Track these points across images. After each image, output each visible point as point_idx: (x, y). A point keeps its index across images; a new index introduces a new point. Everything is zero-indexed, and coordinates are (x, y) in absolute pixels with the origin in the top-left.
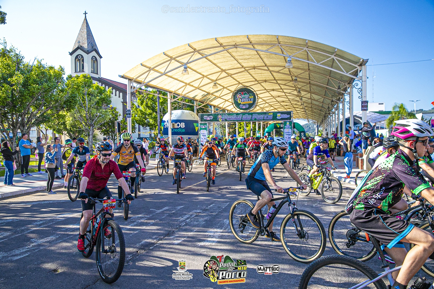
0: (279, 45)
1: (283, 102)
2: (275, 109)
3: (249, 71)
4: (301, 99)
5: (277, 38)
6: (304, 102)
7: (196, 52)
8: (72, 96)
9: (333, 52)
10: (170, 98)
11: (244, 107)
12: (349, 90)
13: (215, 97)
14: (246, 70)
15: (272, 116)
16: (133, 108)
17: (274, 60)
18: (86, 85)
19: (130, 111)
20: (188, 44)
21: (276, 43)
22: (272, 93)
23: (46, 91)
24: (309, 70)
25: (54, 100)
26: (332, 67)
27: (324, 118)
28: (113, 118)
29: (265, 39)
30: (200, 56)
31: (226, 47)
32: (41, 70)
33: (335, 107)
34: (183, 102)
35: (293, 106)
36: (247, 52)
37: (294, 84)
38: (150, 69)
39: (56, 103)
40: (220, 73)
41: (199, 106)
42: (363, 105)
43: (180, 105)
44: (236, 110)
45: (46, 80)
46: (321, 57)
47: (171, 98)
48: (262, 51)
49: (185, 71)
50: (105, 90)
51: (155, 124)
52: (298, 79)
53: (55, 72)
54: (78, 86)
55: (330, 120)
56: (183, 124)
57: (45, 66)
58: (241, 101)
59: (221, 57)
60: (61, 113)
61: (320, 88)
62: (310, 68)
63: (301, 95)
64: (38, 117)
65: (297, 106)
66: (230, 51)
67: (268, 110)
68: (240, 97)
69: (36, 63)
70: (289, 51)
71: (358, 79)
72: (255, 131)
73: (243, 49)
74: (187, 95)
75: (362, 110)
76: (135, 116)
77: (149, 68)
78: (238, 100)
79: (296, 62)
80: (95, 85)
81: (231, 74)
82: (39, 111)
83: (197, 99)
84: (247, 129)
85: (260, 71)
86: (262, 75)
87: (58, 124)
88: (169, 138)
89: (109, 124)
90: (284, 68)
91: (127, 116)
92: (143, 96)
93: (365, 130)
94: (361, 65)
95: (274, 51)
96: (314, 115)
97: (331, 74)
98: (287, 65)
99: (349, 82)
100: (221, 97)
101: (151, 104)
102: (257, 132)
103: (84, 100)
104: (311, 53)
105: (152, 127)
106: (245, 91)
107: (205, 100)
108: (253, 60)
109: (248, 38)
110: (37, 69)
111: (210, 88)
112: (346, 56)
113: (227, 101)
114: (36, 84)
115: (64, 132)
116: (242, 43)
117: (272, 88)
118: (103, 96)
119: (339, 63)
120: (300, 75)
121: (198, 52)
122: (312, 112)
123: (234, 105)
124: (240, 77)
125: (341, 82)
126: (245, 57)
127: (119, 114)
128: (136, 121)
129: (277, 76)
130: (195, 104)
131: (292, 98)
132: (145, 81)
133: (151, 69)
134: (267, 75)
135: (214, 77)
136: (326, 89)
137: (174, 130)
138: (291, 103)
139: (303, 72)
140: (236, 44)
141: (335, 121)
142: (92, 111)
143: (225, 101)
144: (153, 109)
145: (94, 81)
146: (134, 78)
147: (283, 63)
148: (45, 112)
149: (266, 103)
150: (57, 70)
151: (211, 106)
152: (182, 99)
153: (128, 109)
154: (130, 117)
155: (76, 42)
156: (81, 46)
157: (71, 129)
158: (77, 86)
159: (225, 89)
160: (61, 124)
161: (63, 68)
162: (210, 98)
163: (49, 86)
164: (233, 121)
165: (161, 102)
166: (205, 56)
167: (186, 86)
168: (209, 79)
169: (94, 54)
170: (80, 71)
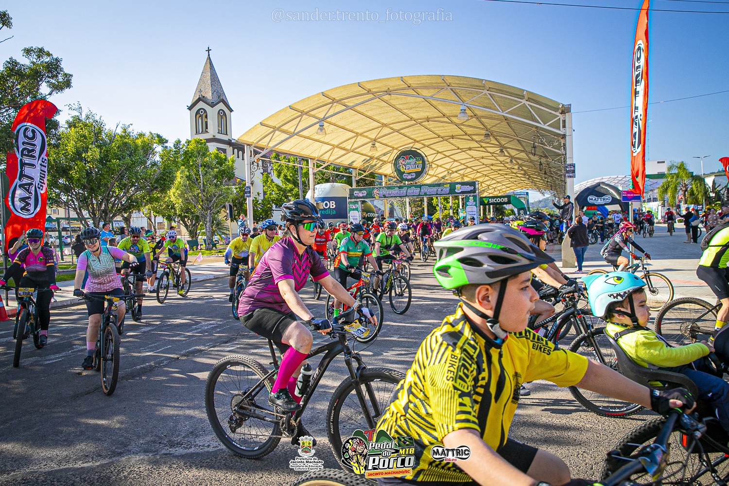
0: (450, 88)
1: (492, 165)
3: (424, 123)
5: (443, 79)
7: (336, 103)
9: (522, 95)
10: (312, 167)
11: (410, 177)
13: (381, 163)
14: (418, 122)
15: (448, 189)
19: (250, 188)
20: (322, 93)
21: (443, 85)
22: (468, 152)
23: (128, 168)
24: (506, 120)
29: (429, 81)
30: (344, 108)
31: (377, 94)
34: (334, 172)
36: (410, 99)
40: (381, 128)
41: (359, 175)
42: (568, 169)
47: (314, 167)
48: (424, 97)
49: (321, 130)
53: (143, 141)
56: (333, 203)
58: (405, 169)
73: (400, 96)
74: (338, 161)
76: (271, 194)
77: (274, 128)
78: (401, 167)
81: (398, 129)
83: (356, 166)
85: (439, 124)
86: (446, 128)
90: (471, 119)
91: (246, 195)
92: (280, 165)
94: (563, 113)
98: (459, 115)
102: (459, 210)
103: (197, 174)
106: (411, 154)
107: (368, 167)
108: (423, 109)
109: (402, 81)
110: (120, 139)
111: (366, 150)
115: (176, 219)
116: (396, 87)
117: (468, 147)
118: (223, 167)
119: (532, 110)
120: (494, 126)
121: (338, 102)
124: (414, 133)
126: (410, 106)
129: (469, 131)
130: (354, 174)
132: (269, 146)
134: (452, 130)
135: (372, 135)
138: (505, 167)
139: (498, 122)
140: (389, 89)
144: (295, 184)
146: (255, 142)
149: (468, 167)
151: (381, 175)
153: (247, 185)
154: (250, 196)
155: (196, 91)
156: (204, 97)
160: (172, 208)
162: (375, 165)
164: (394, 197)
165: (304, 173)
166: (348, 108)
167: (333, 149)
168: (366, 137)
169: (221, 106)
170: (202, 132)
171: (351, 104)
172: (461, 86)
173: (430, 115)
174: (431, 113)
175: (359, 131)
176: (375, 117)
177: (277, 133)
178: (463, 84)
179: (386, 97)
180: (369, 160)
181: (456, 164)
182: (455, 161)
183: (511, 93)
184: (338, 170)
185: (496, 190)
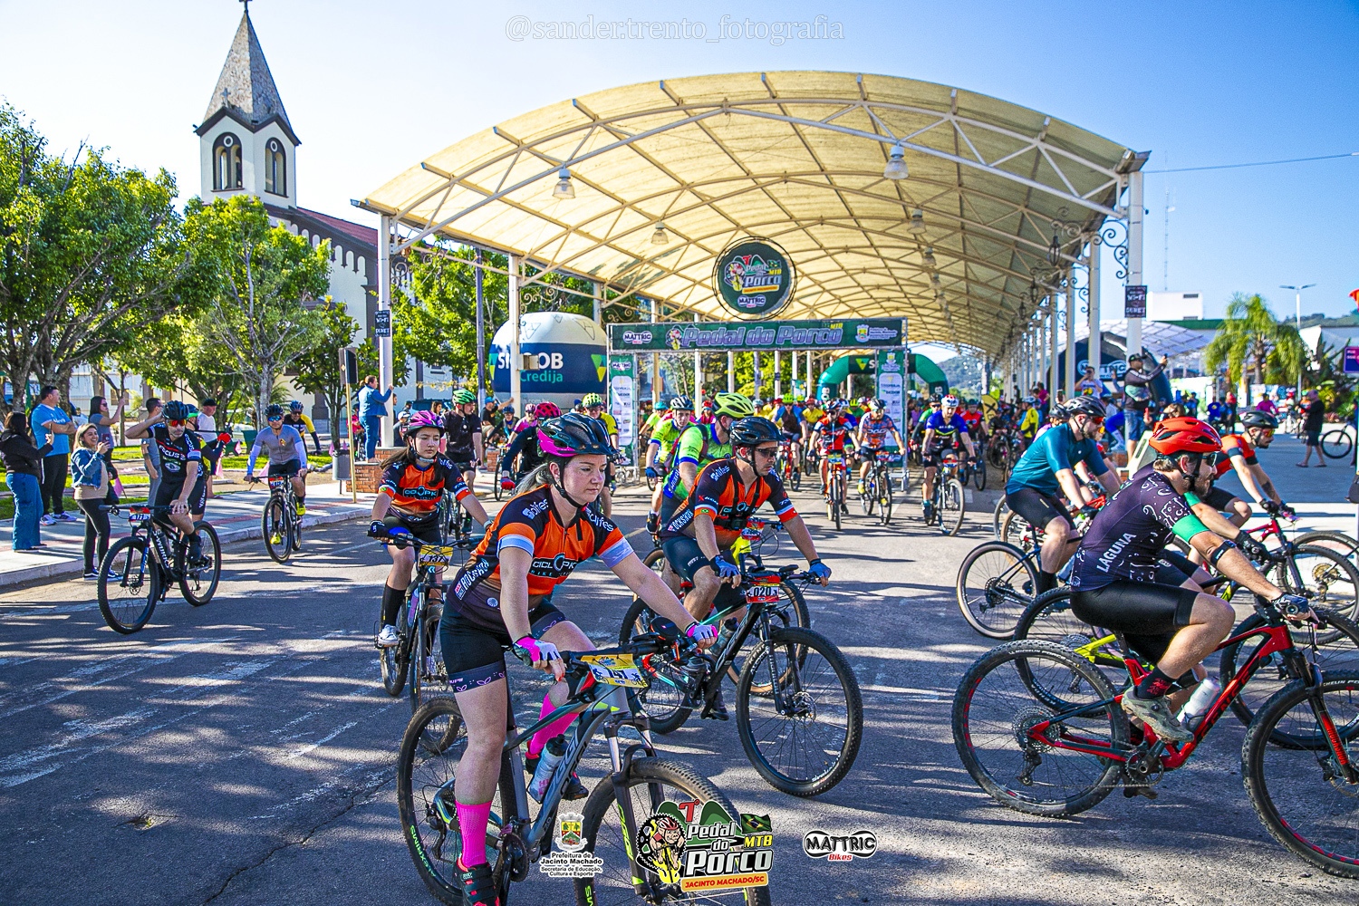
0: (866, 104)
1: (878, 287)
2: (853, 310)
3: (769, 188)
4: (935, 280)
5: (859, 83)
6: (944, 289)
7: (598, 128)
8: (202, 268)
9: (1037, 128)
10: (517, 273)
11: (752, 304)
12: (1087, 252)
13: (658, 271)
14: (760, 184)
15: (840, 334)
16: (400, 304)
17: (850, 152)
18: (247, 233)
19: (388, 316)
20: (574, 100)
21: (855, 97)
22: (842, 258)
23: (117, 250)
24: (960, 185)
25: (144, 277)
26: (1033, 178)
27: (1007, 341)
28: (336, 336)
29: (822, 85)
30: (613, 140)
31: (695, 111)
32: (99, 183)
33: (1043, 304)
34: (559, 288)
35: (910, 303)
36: (763, 126)
37: (914, 231)
38: (452, 181)
39: (148, 289)
40: (677, 193)
41: (609, 298)
42: (1130, 298)
43: (549, 298)
44: (728, 314)
45: (118, 215)
46: (1001, 145)
47: (521, 273)
48: (809, 123)
49: (564, 187)
50: (308, 248)
51: (470, 357)
52: (926, 216)
53: (144, 189)
54: (222, 235)
55: (1028, 346)
56: (557, 357)
57: (114, 169)
58: (743, 286)
59: (677, 143)
60: (167, 320)
61: (994, 245)
62: (964, 178)
63: (936, 267)
64: (94, 335)
65: (924, 302)
66: (707, 122)
67: (829, 314)
68: (739, 271)
69: (84, 160)
70: (897, 123)
71: (1116, 214)
72: (789, 382)
73: (748, 119)
74: (569, 265)
75: (1128, 315)
76: (405, 332)
77: (450, 177)
78: (734, 282)
79: (918, 160)
80: (276, 230)
81: (712, 198)
82: (95, 313)
83: (604, 277)
84: (764, 373)
85: (804, 190)
86: (812, 200)
87: (161, 356)
88: (512, 401)
89: (321, 357)
90: (881, 181)
91: (378, 331)
92: (431, 267)
93: (1132, 379)
94: (1125, 171)
95: (847, 125)
96: (977, 331)
97: (1032, 199)
98: (888, 168)
99: (1086, 224)
100: (681, 273)
101: (455, 294)
102: (793, 383)
103: (241, 279)
104: (966, 133)
105: (459, 367)
106: (756, 251)
107: (628, 280)
108: (782, 153)
109: (764, 82)
110: (89, 179)
111: (644, 243)
112: (1076, 140)
113: (700, 283)
114: (83, 227)
115: (178, 383)
116: (746, 97)
117: (843, 244)
118: (302, 267)
119: (1055, 162)
120: (930, 201)
121: (606, 124)
122: (970, 321)
123: (720, 296)
124: (739, 208)
125: (1060, 225)
126: (756, 144)
127: (353, 325)
128: (409, 347)
129: (858, 204)
130: (597, 294)
131: (907, 277)
132: (435, 220)
133: (453, 179)
134: (826, 202)
135: (656, 207)
136: (1013, 247)
137: (528, 375)
138: (902, 291)
139: (942, 191)
140: (726, 100)
141: (1043, 349)
142: (268, 315)
143: (694, 285)
144: (464, 311)
145: (272, 220)
146: (402, 208)
147: (878, 164)
148: (115, 318)
149: (824, 290)
150: (153, 181)
151: (647, 299)
152: (555, 278)
153: (380, 309)
154: (387, 334)
155: (215, 92)
156: (233, 107)
157: (200, 371)
158: (218, 233)
159: (692, 246)
160: (171, 357)
161: (172, 175)
162: (643, 276)
163: (126, 235)
164: (716, 347)
165: (488, 287)
166: (622, 140)
167: (567, 233)
168: (642, 212)
169: (273, 130)
170: (229, 185)
171: (636, 133)
172: (892, 100)
173: (790, 167)
174: (798, 162)
175: (628, 198)
176: (672, 168)
177: (456, 189)
178: (899, 97)
179: (713, 120)
180: (634, 264)
183: (1007, 123)
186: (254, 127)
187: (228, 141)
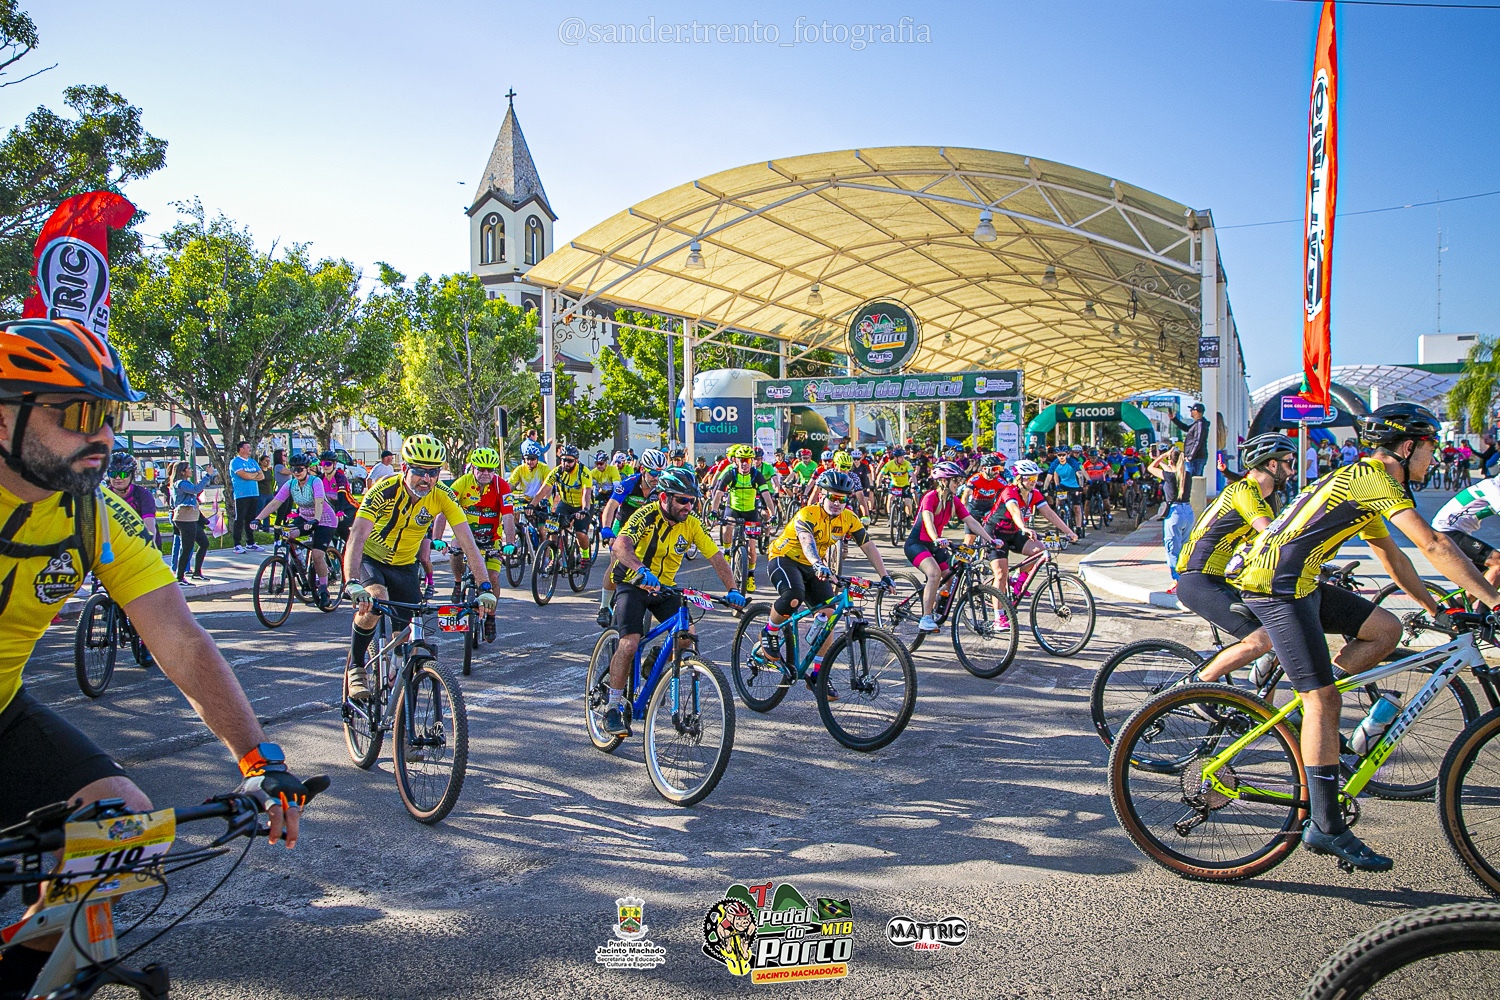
0: (958, 174)
3: (921, 248)
5: (943, 155)
7: (725, 206)
10: (690, 334)
11: (881, 360)
14: (907, 244)
15: (960, 386)
18: (465, 305)
20: (695, 182)
30: (743, 213)
31: (811, 184)
40: (831, 257)
41: (794, 355)
47: (694, 334)
49: (695, 259)
56: (732, 411)
58: (873, 343)
66: (827, 195)
68: (869, 329)
74: (747, 323)
78: (863, 339)
80: (498, 301)
81: (867, 259)
83: (788, 335)
86: (968, 260)
90: (1017, 240)
94: (1196, 228)
106: (885, 311)
108: (916, 219)
109: (861, 158)
118: (513, 333)
119: (1131, 221)
121: (732, 201)
133: (603, 256)
135: (814, 270)
137: (707, 428)
139: (1076, 247)
140: (834, 175)
146: (563, 282)
153: (545, 371)
154: (550, 393)
155: (484, 177)
156: (498, 189)
164: (848, 401)
166: (752, 213)
167: (734, 298)
168: (804, 275)
169: (533, 208)
170: (494, 259)
171: (758, 206)
172: (984, 169)
173: (933, 230)
174: (936, 227)
175: (787, 262)
176: (819, 235)
177: (608, 264)
178: (988, 166)
179: (831, 192)
180: (815, 322)
181: (1005, 334)
182: (1003, 328)
183: (1088, 185)
184: (749, 341)
185: (1099, 390)
186: (515, 206)
187: (494, 220)
